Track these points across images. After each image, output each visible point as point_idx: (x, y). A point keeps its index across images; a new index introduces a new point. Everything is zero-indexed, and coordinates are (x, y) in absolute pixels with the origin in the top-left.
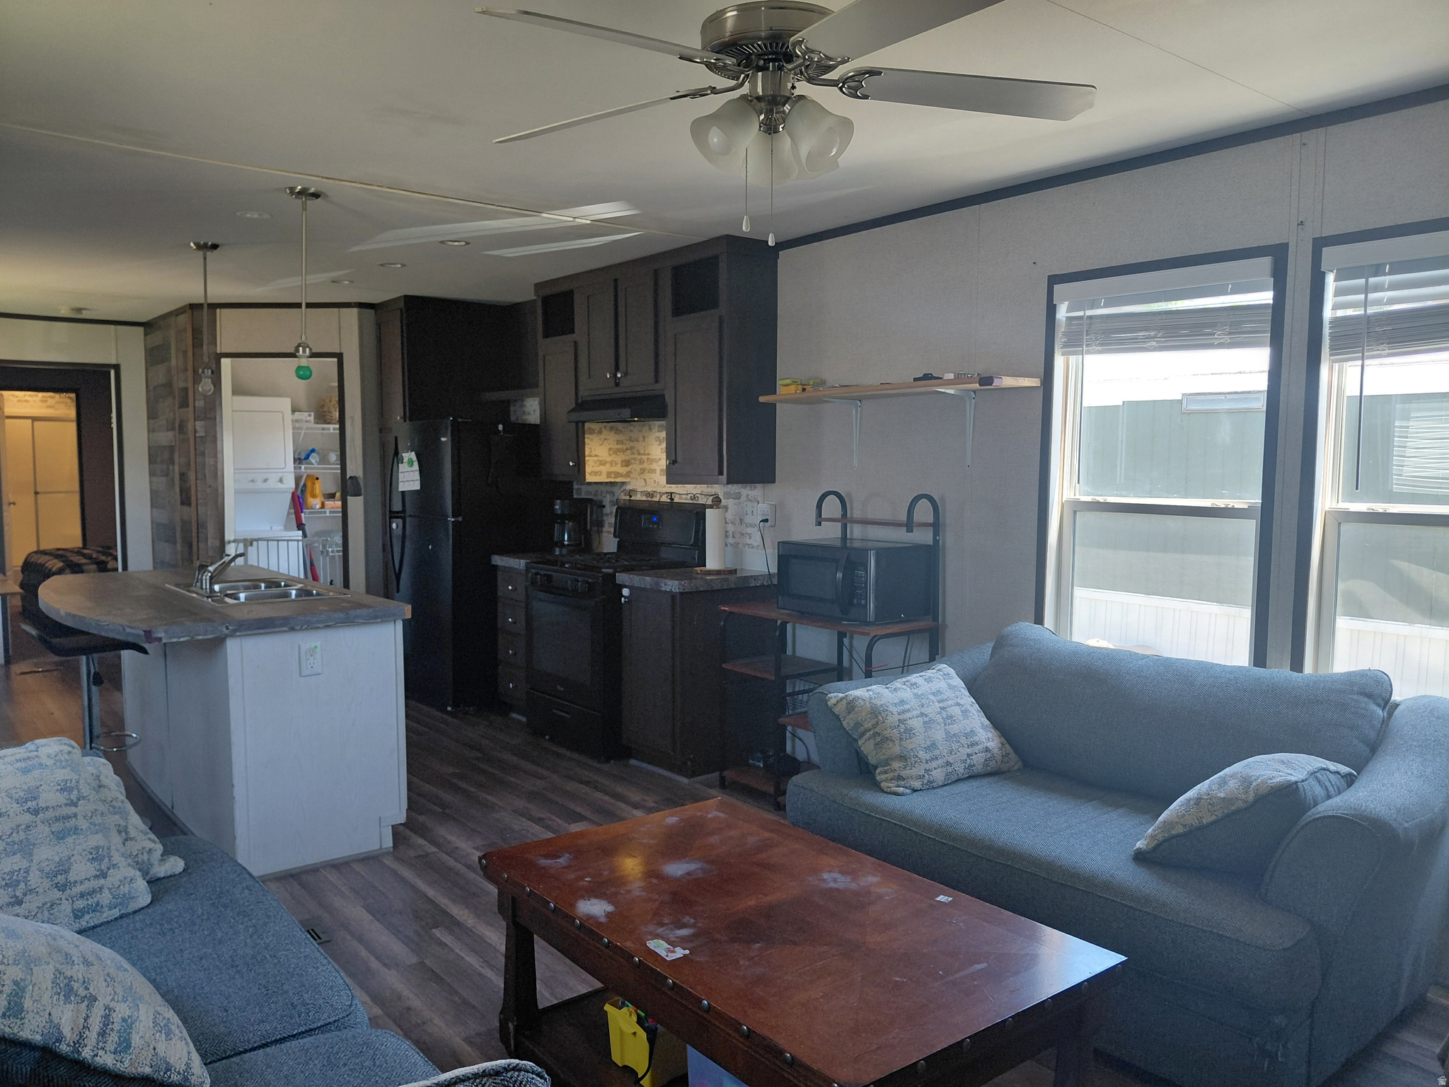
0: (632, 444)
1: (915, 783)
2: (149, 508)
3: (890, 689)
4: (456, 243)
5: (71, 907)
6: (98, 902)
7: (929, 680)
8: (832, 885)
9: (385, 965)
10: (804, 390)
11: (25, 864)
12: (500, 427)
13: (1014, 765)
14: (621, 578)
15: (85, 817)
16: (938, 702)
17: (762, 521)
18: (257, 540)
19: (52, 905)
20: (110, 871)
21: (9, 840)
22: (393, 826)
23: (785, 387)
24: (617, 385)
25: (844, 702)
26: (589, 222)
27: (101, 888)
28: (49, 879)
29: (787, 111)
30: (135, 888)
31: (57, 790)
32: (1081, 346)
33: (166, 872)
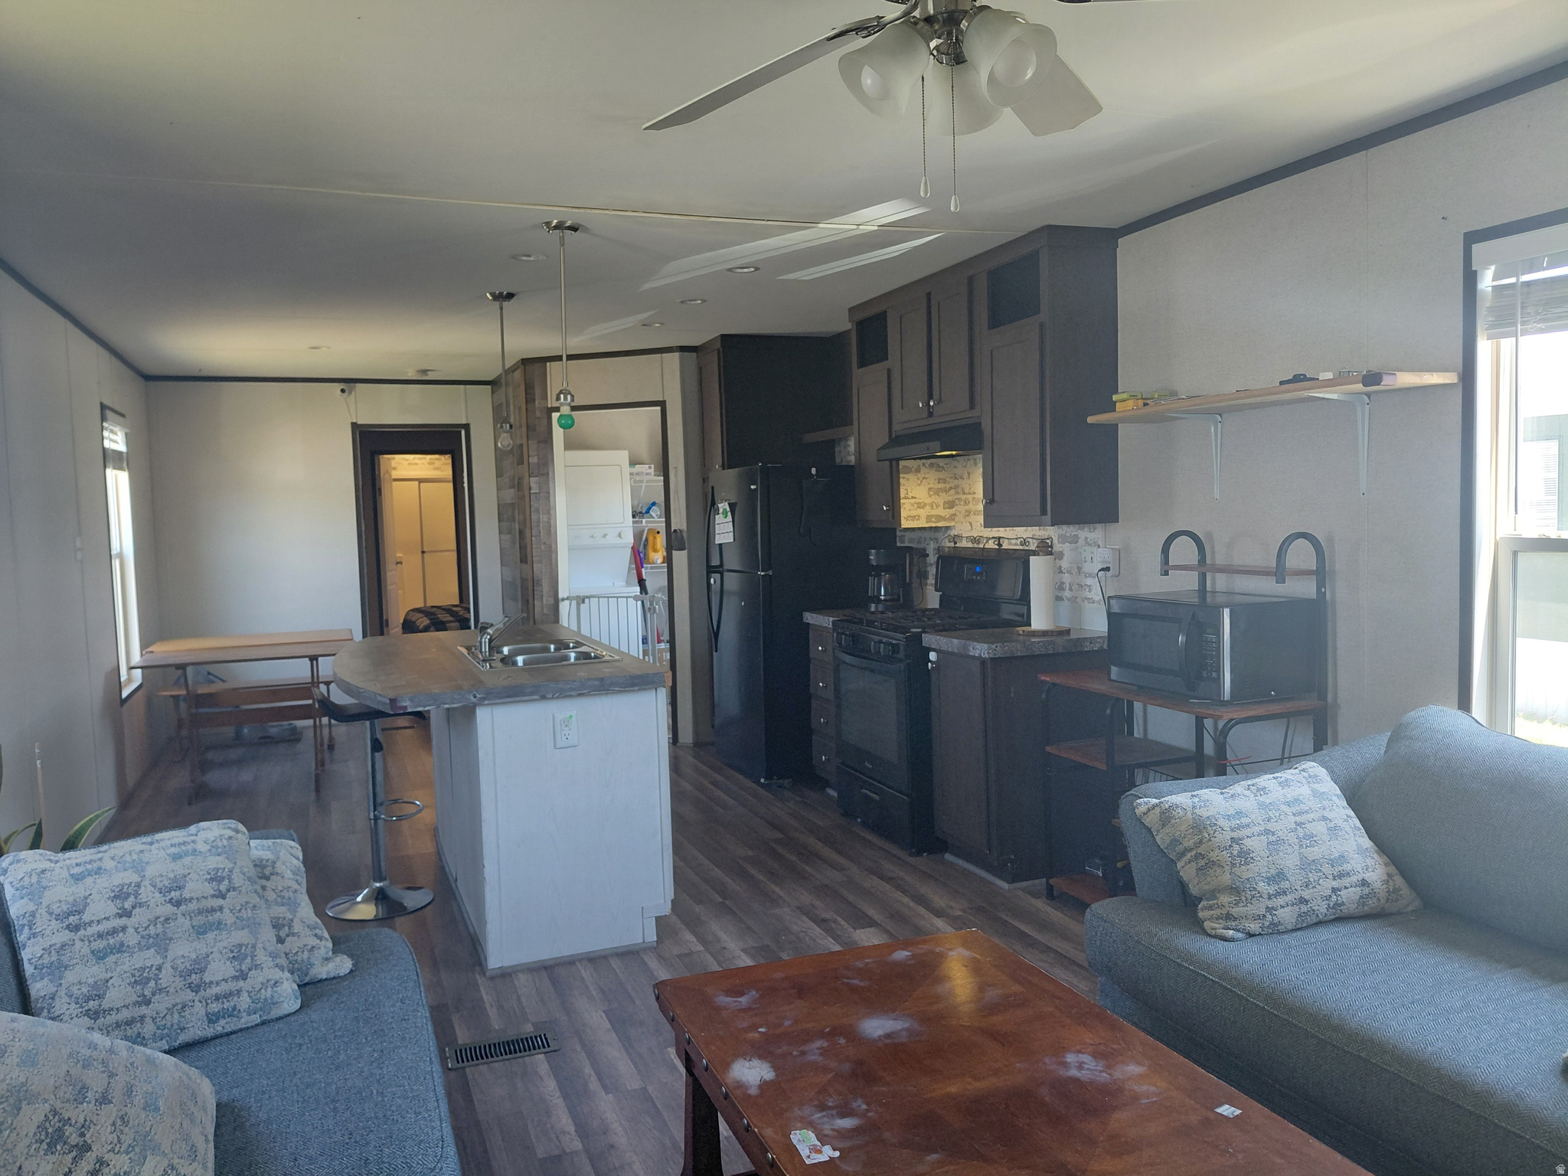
0: (956, 482)
1: (1252, 926)
2: (500, 565)
3: (1225, 795)
4: (746, 270)
5: (204, 1010)
6: (235, 1005)
7: (1285, 784)
8: (1074, 1072)
9: (605, 1087)
10: (1145, 405)
11: (158, 960)
12: (814, 471)
13: (1408, 905)
14: (929, 639)
15: (231, 911)
16: (1294, 815)
17: (1102, 570)
18: (588, 597)
19: (184, 1007)
20: (251, 972)
21: (145, 933)
22: (658, 919)
23: (1125, 404)
24: (931, 414)
25: (1157, 810)
26: (876, 228)
27: (239, 991)
28: (183, 978)
29: (965, 29)
30: (279, 992)
31: (206, 880)
32: (1515, 324)
33: (328, 973)
